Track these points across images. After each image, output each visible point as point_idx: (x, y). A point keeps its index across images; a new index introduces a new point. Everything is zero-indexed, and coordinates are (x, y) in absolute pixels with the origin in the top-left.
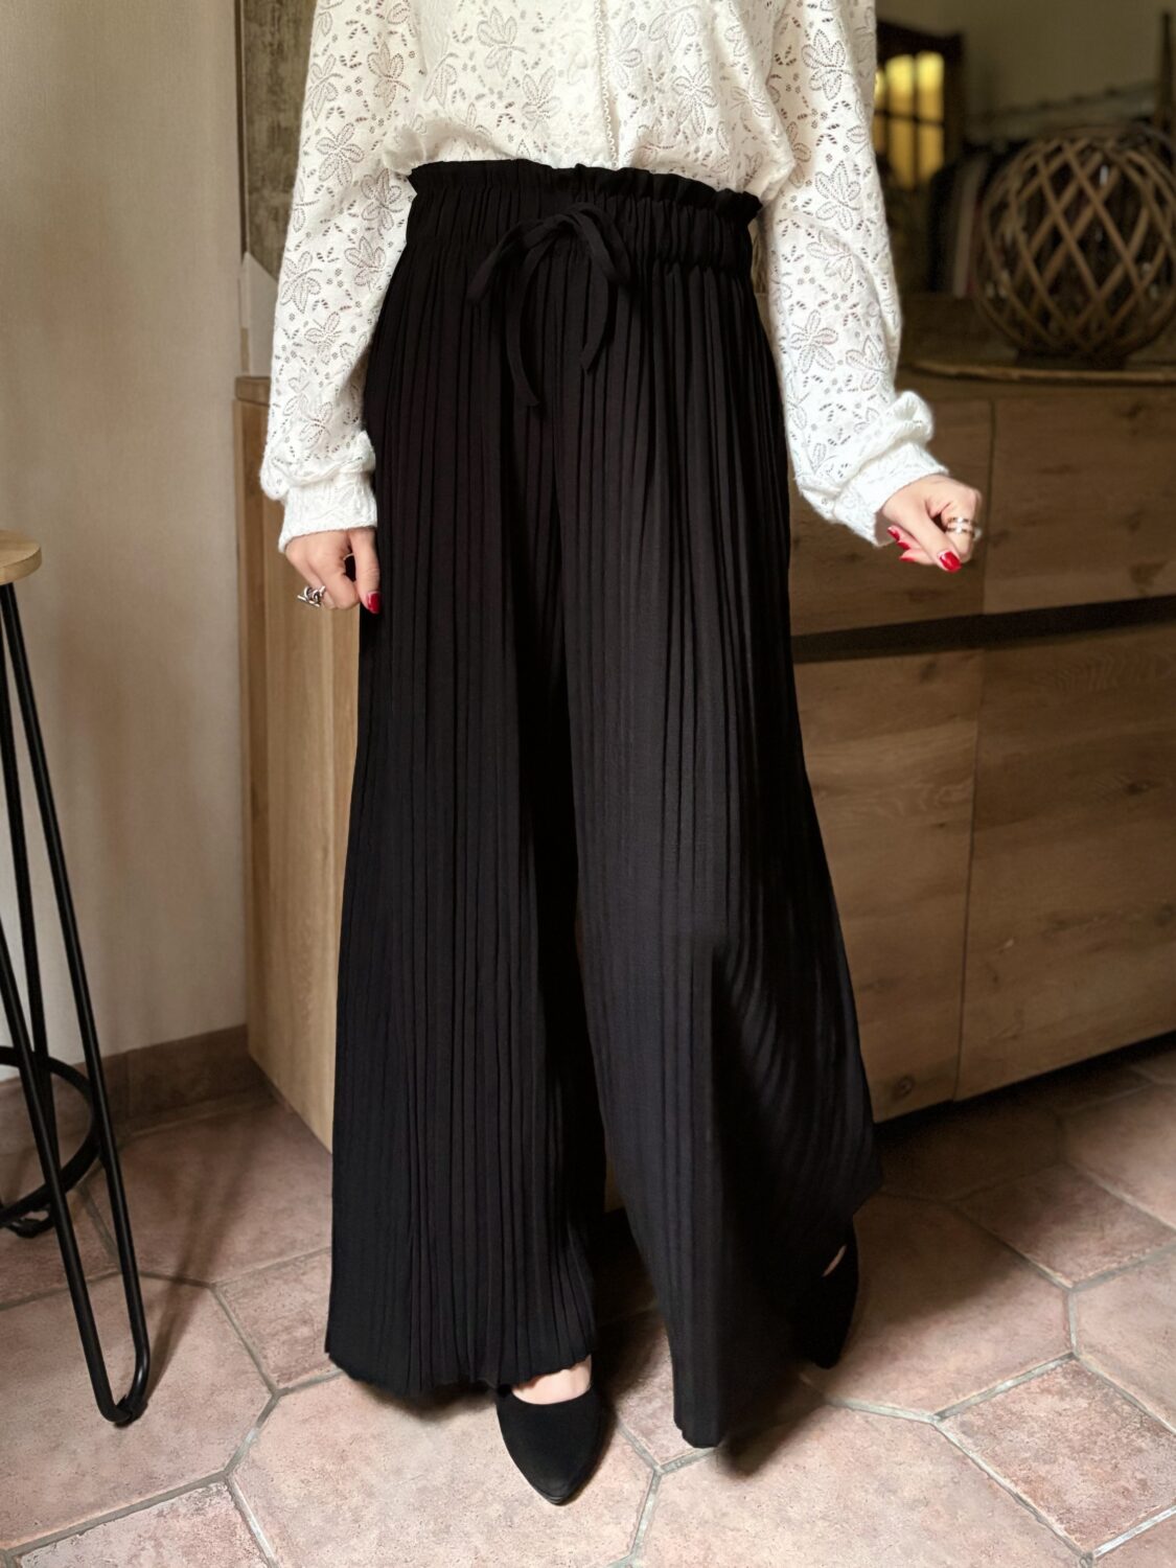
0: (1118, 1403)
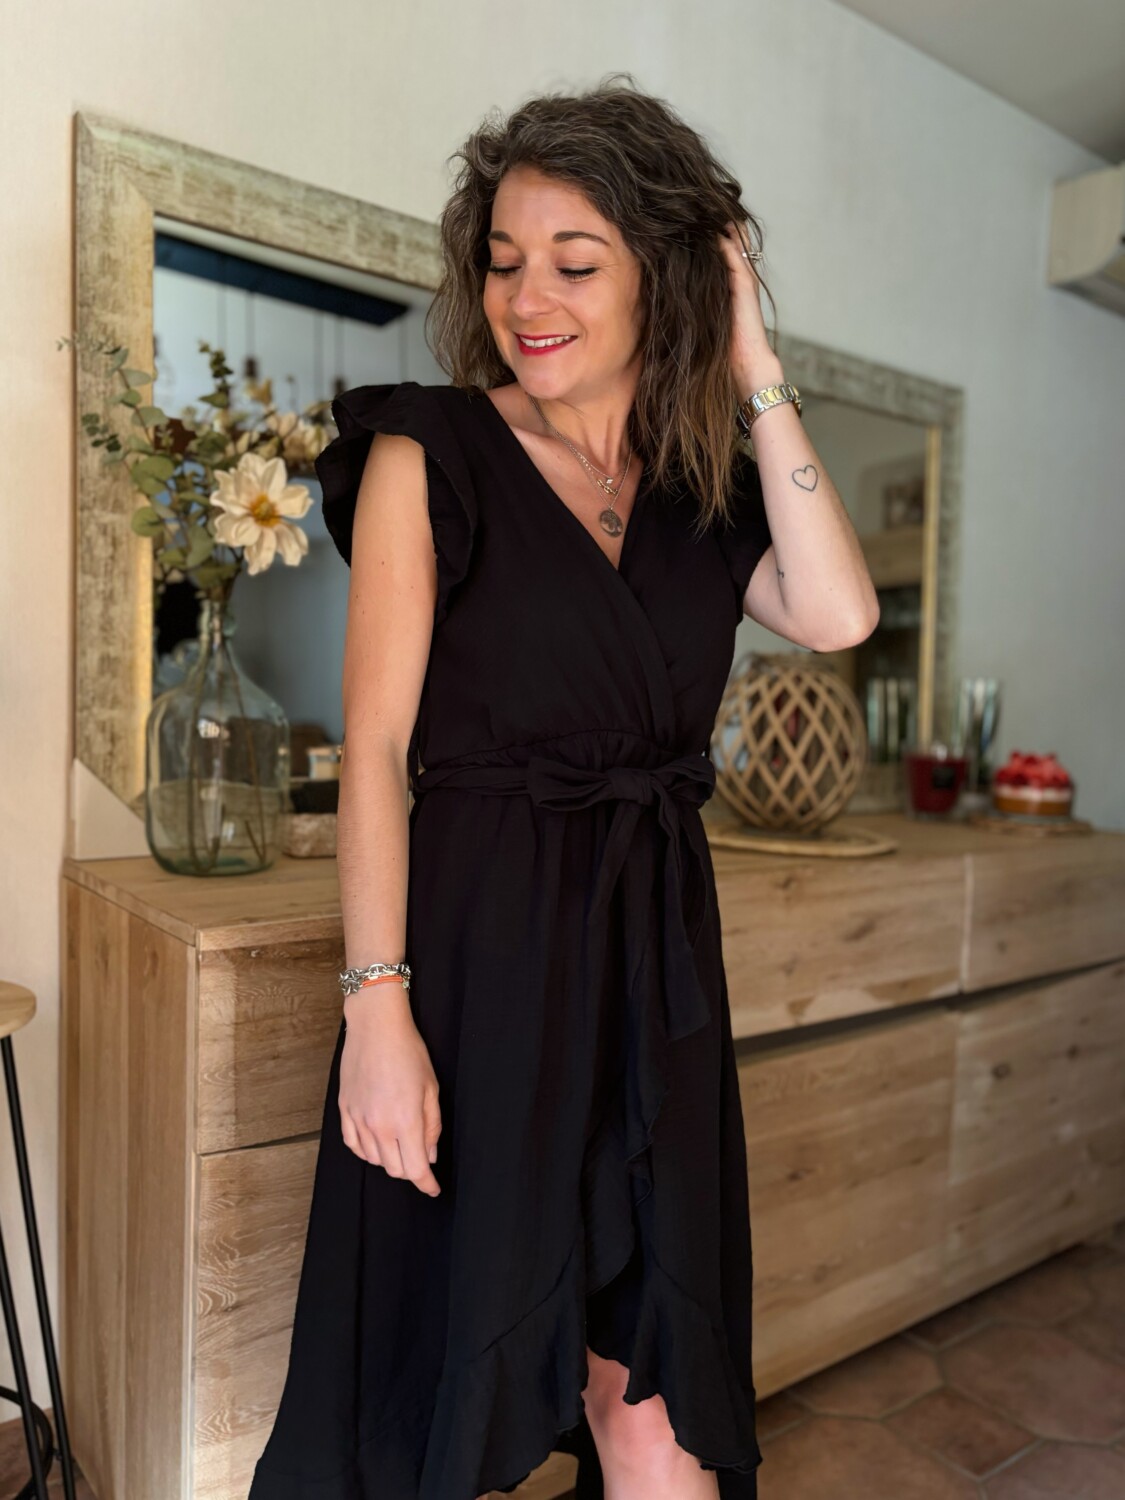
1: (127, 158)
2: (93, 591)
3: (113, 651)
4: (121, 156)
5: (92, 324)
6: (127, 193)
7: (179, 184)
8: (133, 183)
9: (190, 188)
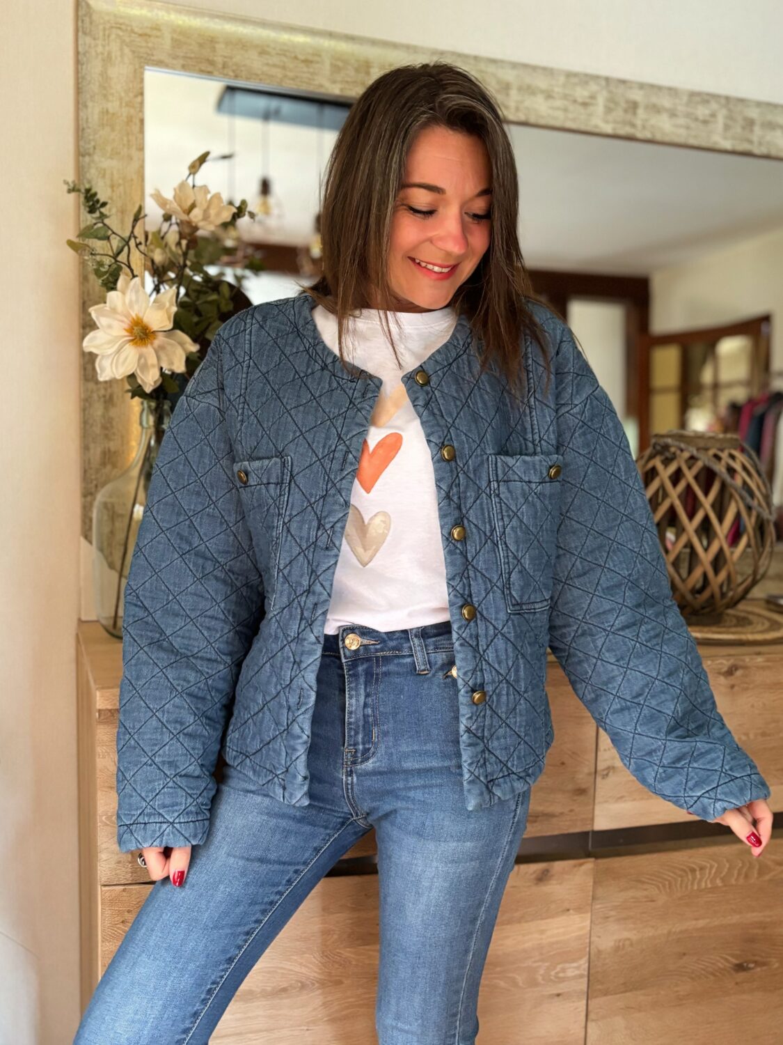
1: (121, 24)
2: (95, 396)
3: (113, 446)
4: (116, 23)
5: (93, 171)
6: (122, 55)
7: (167, 43)
8: (127, 46)
9: (176, 43)
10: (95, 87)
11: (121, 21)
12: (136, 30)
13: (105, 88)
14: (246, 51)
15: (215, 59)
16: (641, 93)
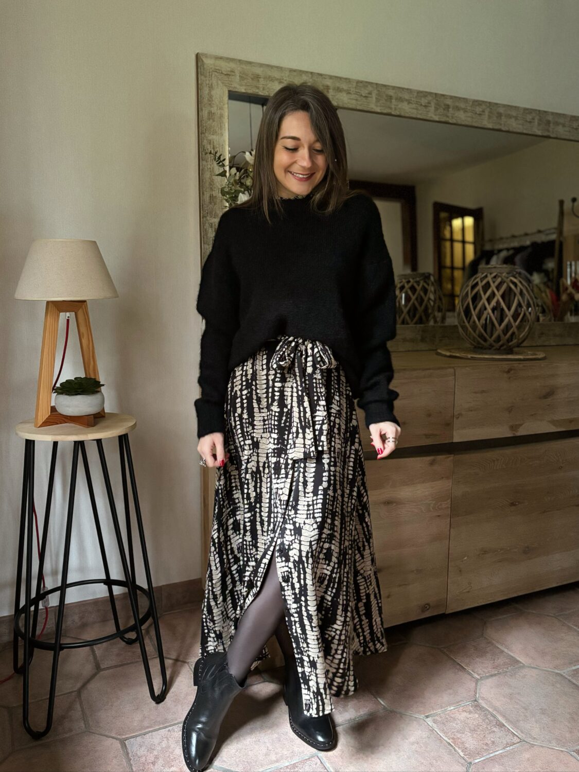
0: (489, 716)
1: (218, 70)
4: (215, 69)
5: (205, 141)
6: (218, 85)
7: (238, 77)
8: (220, 80)
9: (242, 78)
10: (205, 100)
11: (217, 68)
12: (224, 72)
13: (210, 101)
14: (273, 81)
15: (259, 86)
16: (451, 100)
